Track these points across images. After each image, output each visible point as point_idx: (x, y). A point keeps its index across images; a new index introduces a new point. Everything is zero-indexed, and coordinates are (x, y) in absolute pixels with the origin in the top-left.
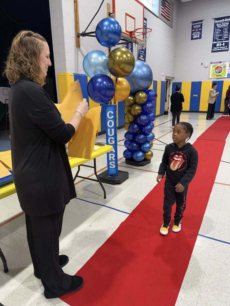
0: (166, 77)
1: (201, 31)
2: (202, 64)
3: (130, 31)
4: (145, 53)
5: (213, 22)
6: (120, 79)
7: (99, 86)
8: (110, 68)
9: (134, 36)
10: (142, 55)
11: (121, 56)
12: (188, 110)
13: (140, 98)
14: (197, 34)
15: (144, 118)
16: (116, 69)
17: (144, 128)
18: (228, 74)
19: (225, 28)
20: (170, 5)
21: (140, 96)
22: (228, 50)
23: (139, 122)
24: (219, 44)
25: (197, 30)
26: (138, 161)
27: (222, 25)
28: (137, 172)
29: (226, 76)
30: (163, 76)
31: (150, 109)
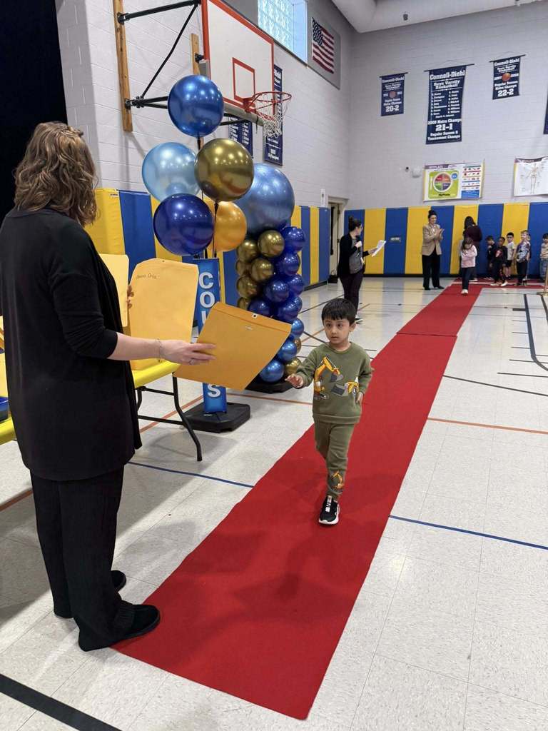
0: (329, 197)
1: (401, 97)
2: (407, 168)
3: (243, 97)
4: (280, 144)
5: (426, 78)
6: (223, 204)
7: (178, 218)
8: (202, 180)
9: (253, 108)
10: (274, 148)
11: (224, 156)
12: (381, 271)
13: (269, 244)
14: (393, 103)
15: (279, 287)
16: (214, 184)
17: (280, 310)
18: (463, 192)
19: (453, 92)
20: (333, 38)
21: (270, 241)
22: (460, 140)
23: (269, 295)
24: (441, 126)
25: (392, 95)
26: (269, 380)
27: (445, 84)
28: (268, 405)
29: (459, 196)
30: (323, 195)
31: (291, 269)
